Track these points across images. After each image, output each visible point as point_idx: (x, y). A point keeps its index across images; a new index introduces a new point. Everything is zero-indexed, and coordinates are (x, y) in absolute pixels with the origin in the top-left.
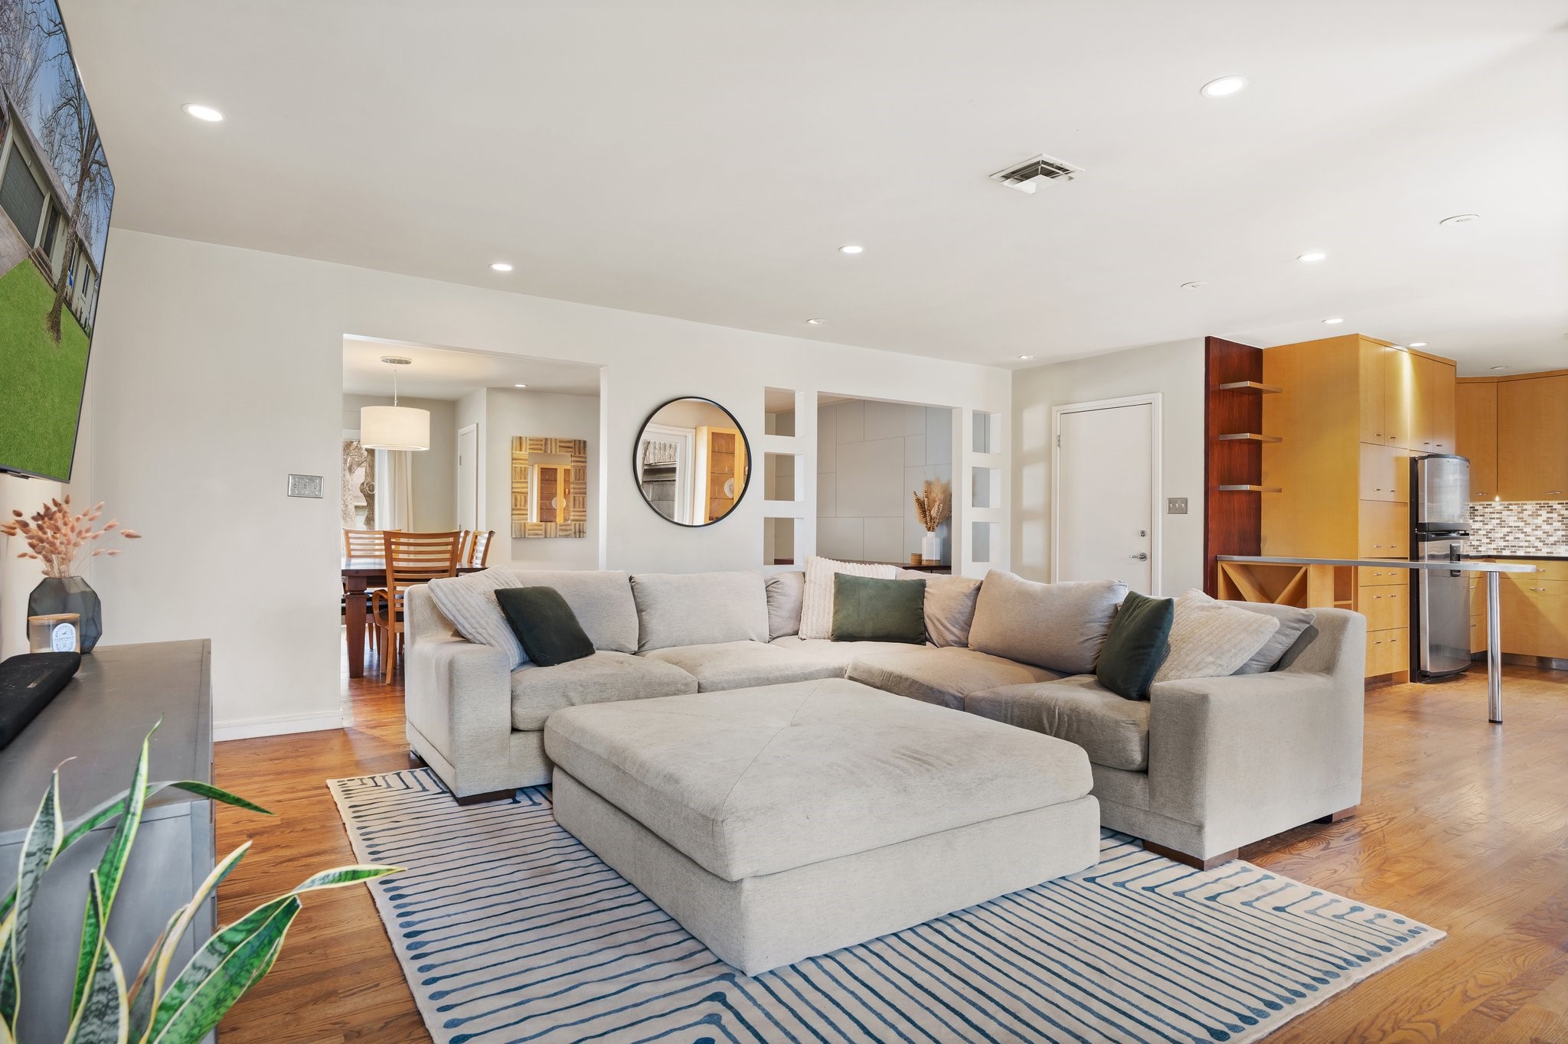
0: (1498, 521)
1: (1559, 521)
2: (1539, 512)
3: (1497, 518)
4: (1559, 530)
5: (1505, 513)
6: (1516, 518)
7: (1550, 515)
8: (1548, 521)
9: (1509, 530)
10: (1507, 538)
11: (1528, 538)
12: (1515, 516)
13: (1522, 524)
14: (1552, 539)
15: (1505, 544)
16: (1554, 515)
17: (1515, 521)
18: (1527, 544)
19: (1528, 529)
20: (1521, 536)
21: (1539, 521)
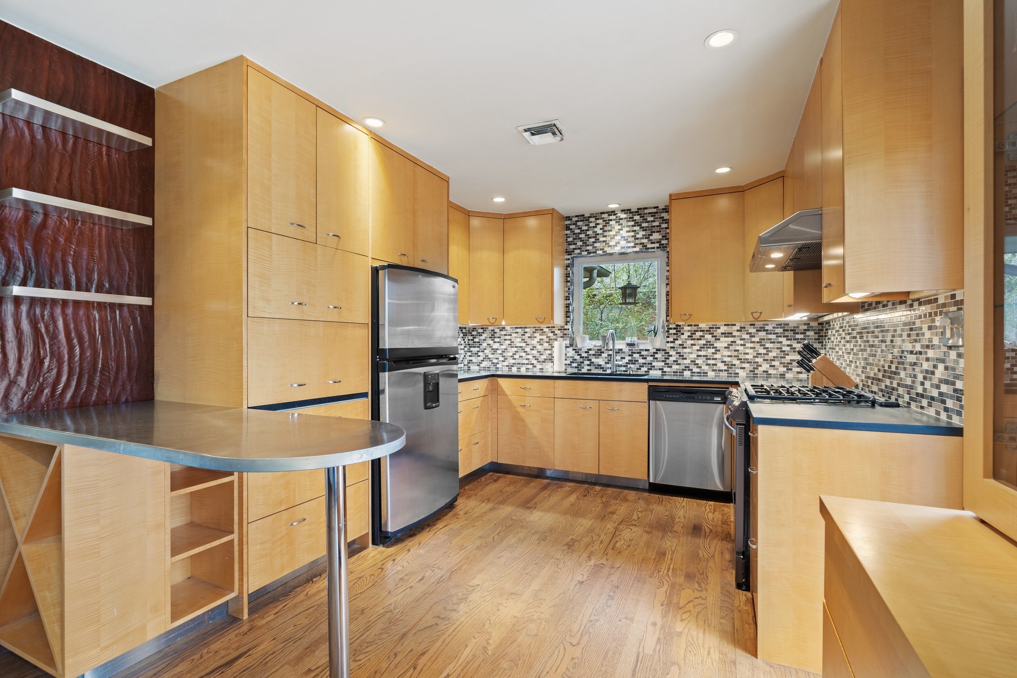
0: (509, 342)
1: (547, 342)
2: (535, 335)
3: (509, 340)
4: (547, 350)
5: (514, 335)
6: (520, 340)
7: (542, 337)
8: (540, 342)
9: (515, 349)
10: (515, 356)
11: (528, 357)
12: (520, 337)
13: (524, 345)
14: (543, 357)
15: (514, 361)
16: (544, 337)
17: (520, 342)
18: (526, 362)
19: (528, 349)
20: (524, 354)
21: (535, 342)
